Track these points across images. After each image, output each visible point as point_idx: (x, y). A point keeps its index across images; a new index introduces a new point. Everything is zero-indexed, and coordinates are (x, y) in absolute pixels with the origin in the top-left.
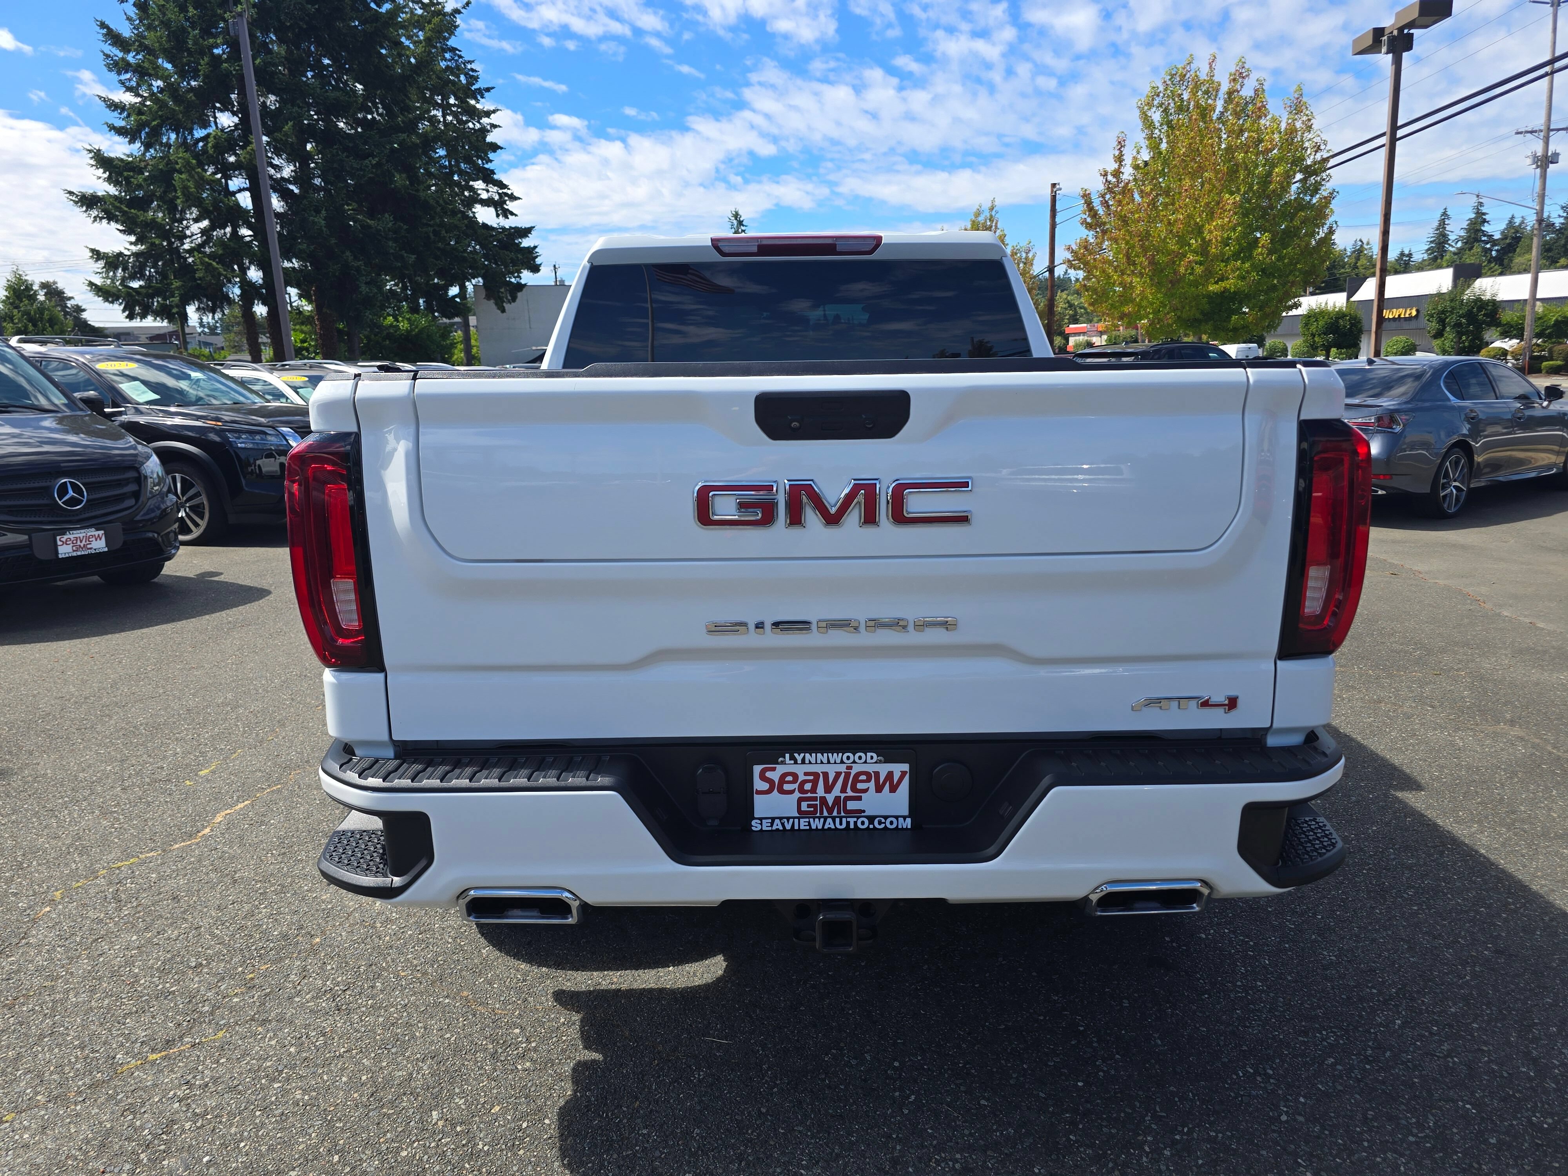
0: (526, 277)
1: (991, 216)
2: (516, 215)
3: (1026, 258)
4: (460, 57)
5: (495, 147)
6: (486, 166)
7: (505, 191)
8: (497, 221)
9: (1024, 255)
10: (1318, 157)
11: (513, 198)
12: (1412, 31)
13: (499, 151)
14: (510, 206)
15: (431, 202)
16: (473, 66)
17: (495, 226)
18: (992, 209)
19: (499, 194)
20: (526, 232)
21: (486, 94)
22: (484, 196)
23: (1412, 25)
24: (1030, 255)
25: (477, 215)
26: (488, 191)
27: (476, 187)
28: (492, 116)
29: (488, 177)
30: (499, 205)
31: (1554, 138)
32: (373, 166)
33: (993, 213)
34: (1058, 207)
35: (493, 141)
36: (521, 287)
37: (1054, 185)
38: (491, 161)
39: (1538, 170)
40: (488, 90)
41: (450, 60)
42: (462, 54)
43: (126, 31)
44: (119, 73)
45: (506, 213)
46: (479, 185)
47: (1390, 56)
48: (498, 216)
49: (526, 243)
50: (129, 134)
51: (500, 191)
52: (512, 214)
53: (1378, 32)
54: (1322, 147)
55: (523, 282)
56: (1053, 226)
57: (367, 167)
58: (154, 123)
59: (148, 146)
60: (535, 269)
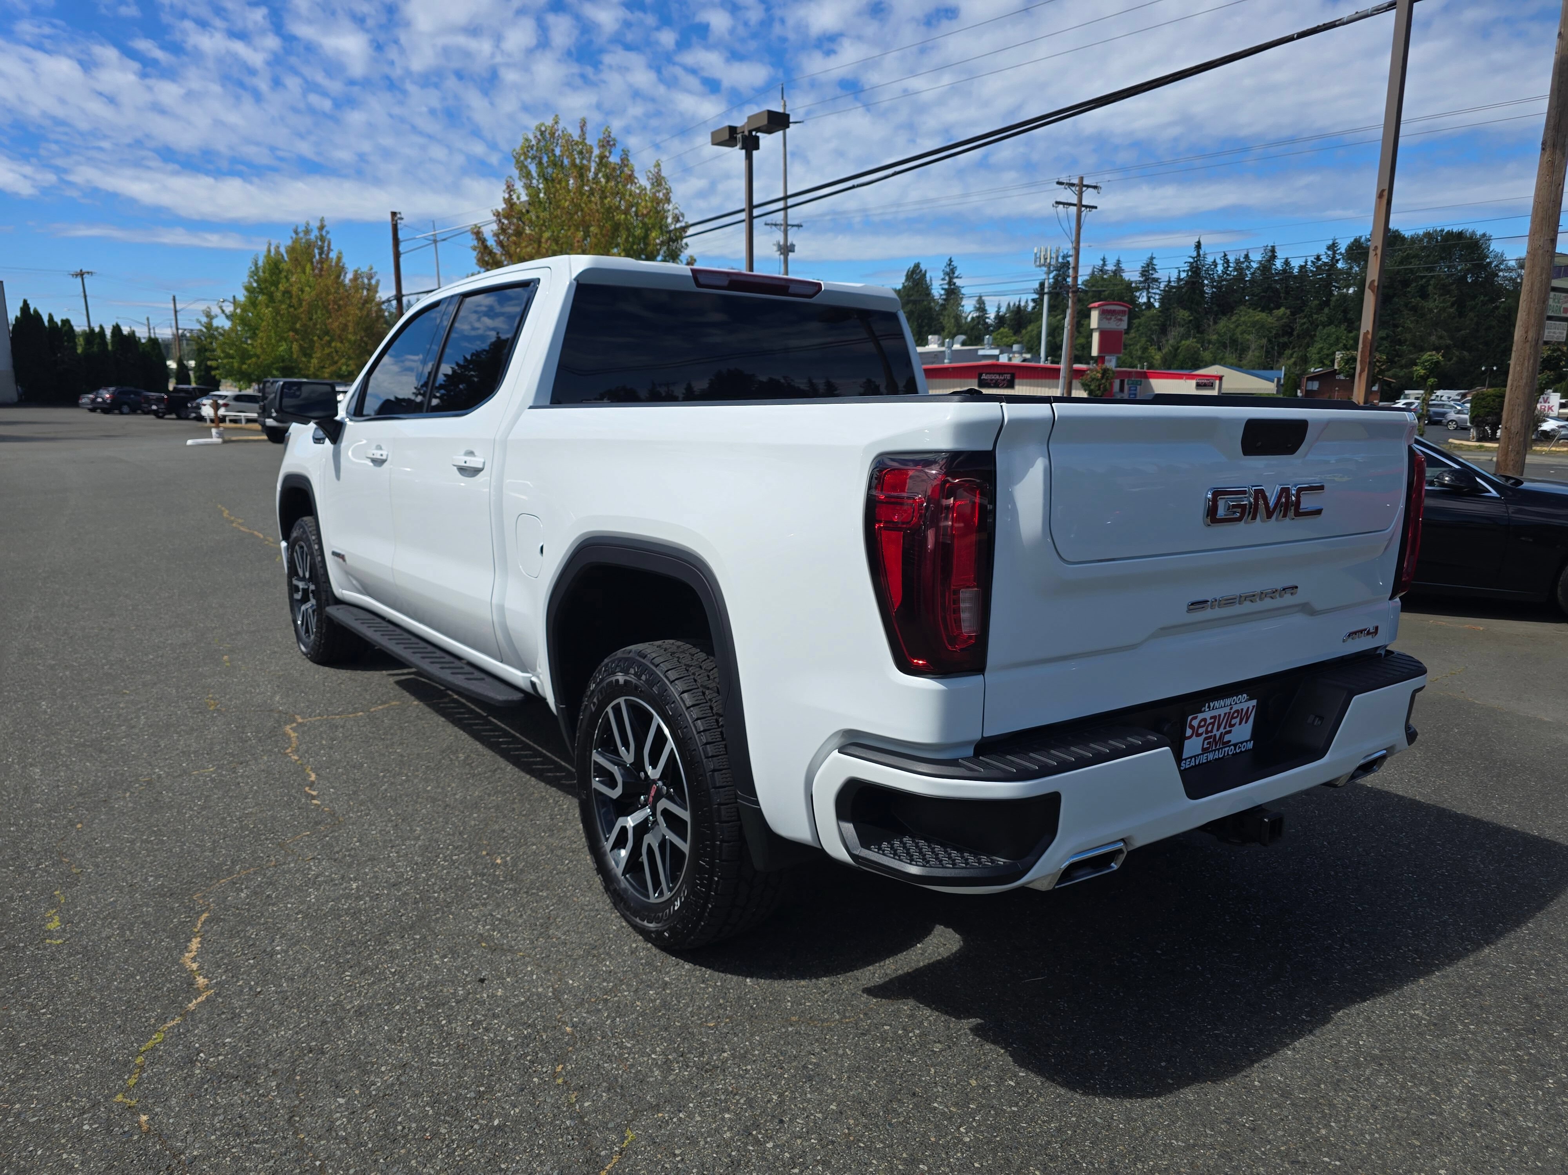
1: (322, 236)
3: (369, 284)
9: (366, 281)
10: (678, 225)
12: (759, 134)
18: (322, 228)
23: (758, 130)
24: (373, 282)
31: (791, 232)
33: (324, 233)
34: (401, 235)
37: (394, 214)
39: (782, 257)
47: (744, 151)
53: (733, 130)
54: (681, 219)
56: (397, 255)
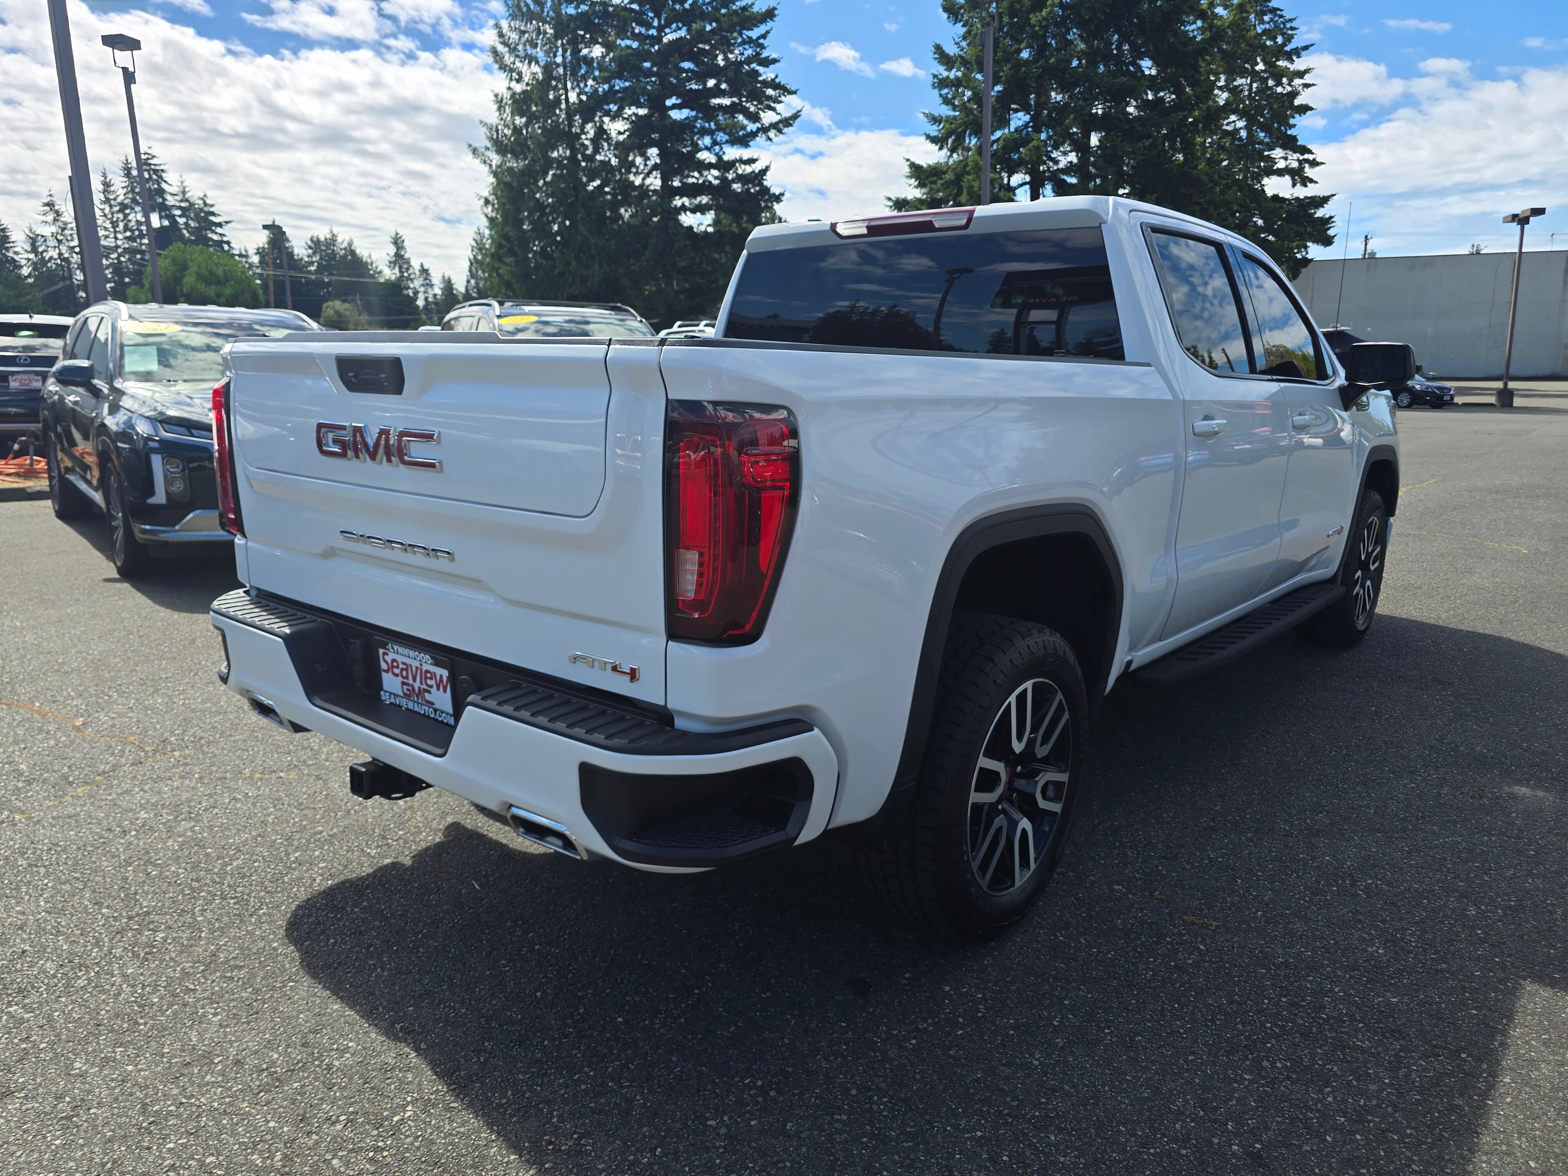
0: (1315, 252)
2: (1316, 182)
4: (1281, 16)
5: (1304, 109)
6: (1289, 132)
7: (1306, 156)
8: (1292, 191)
11: (1314, 164)
13: (1309, 113)
14: (1309, 172)
15: (1204, 178)
16: (1293, 24)
17: (1288, 196)
19: (1298, 160)
20: (1322, 201)
21: (1303, 53)
22: (1281, 164)
25: (1266, 188)
26: (1286, 159)
27: (1273, 156)
28: (1307, 76)
29: (1291, 144)
30: (1298, 176)
32: (1145, 148)
35: (1304, 103)
36: (1306, 262)
38: (1294, 126)
40: (1306, 48)
41: (1268, 23)
42: (1284, 13)
43: (952, 50)
44: (940, 89)
45: (1306, 181)
46: (1278, 153)
48: (1294, 185)
49: (1320, 213)
50: (938, 141)
51: (1301, 158)
52: (1312, 181)
55: (1309, 256)
57: (1139, 149)
58: (960, 130)
59: (953, 150)
60: (1327, 241)
